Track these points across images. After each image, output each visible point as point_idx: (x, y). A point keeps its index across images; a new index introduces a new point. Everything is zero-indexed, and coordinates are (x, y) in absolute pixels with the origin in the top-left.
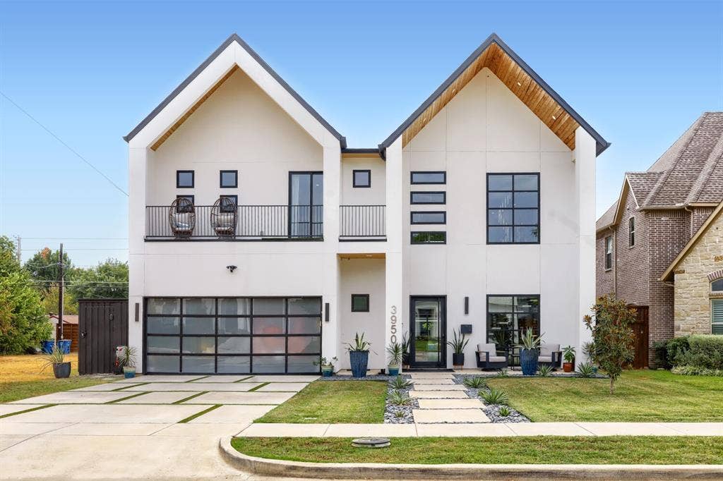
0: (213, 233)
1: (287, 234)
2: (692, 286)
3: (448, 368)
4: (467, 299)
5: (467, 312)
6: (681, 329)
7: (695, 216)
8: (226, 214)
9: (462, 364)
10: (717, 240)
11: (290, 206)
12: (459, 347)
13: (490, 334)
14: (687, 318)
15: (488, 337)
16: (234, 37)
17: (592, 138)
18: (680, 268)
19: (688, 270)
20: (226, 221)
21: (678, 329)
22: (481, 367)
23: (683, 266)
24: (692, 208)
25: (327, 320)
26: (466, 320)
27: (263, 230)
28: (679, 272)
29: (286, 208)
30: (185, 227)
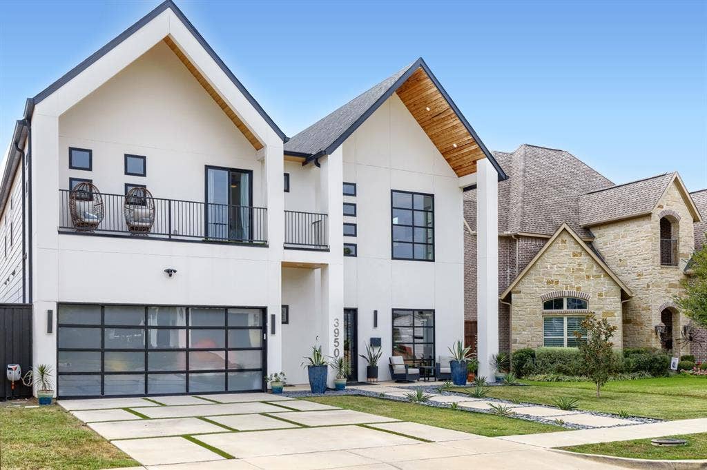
0: (125, 228)
1: (203, 235)
2: (527, 304)
3: (359, 381)
4: (376, 312)
5: (376, 325)
6: (518, 342)
7: (520, 244)
8: (140, 207)
9: (376, 376)
10: (549, 266)
11: (206, 205)
12: (373, 360)
13: (395, 347)
14: (523, 332)
15: (393, 349)
16: (169, 3)
17: (495, 170)
18: (517, 289)
19: (523, 291)
20: (144, 215)
21: (515, 342)
22: (395, 378)
23: (520, 287)
24: (518, 236)
25: (273, 332)
26: (375, 334)
27: (177, 229)
28: (516, 293)
29: (203, 205)
30: (93, 218)
